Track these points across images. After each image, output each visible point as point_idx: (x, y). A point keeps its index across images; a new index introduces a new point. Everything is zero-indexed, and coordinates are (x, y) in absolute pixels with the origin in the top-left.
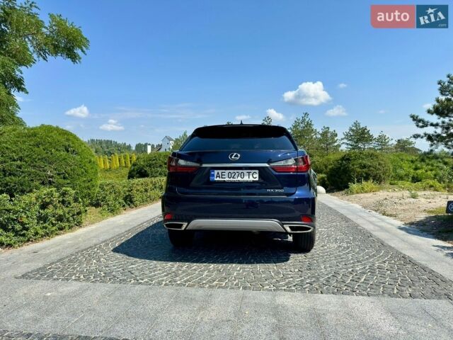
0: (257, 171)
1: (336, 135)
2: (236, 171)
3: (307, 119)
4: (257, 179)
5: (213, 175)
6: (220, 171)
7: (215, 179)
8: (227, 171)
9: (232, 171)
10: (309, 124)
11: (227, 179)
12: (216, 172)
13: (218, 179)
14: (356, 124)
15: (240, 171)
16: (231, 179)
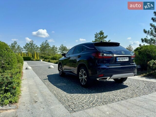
0: (128, 58)
1: (57, 48)
2: (123, 58)
3: (47, 42)
4: (128, 60)
5: (117, 59)
6: (119, 58)
7: (118, 61)
8: (121, 58)
9: (122, 58)
10: (48, 44)
11: (121, 61)
12: (118, 58)
13: (119, 61)
14: (62, 45)
15: (124, 58)
16: (122, 60)
